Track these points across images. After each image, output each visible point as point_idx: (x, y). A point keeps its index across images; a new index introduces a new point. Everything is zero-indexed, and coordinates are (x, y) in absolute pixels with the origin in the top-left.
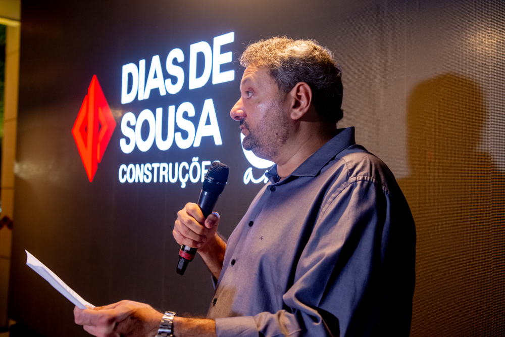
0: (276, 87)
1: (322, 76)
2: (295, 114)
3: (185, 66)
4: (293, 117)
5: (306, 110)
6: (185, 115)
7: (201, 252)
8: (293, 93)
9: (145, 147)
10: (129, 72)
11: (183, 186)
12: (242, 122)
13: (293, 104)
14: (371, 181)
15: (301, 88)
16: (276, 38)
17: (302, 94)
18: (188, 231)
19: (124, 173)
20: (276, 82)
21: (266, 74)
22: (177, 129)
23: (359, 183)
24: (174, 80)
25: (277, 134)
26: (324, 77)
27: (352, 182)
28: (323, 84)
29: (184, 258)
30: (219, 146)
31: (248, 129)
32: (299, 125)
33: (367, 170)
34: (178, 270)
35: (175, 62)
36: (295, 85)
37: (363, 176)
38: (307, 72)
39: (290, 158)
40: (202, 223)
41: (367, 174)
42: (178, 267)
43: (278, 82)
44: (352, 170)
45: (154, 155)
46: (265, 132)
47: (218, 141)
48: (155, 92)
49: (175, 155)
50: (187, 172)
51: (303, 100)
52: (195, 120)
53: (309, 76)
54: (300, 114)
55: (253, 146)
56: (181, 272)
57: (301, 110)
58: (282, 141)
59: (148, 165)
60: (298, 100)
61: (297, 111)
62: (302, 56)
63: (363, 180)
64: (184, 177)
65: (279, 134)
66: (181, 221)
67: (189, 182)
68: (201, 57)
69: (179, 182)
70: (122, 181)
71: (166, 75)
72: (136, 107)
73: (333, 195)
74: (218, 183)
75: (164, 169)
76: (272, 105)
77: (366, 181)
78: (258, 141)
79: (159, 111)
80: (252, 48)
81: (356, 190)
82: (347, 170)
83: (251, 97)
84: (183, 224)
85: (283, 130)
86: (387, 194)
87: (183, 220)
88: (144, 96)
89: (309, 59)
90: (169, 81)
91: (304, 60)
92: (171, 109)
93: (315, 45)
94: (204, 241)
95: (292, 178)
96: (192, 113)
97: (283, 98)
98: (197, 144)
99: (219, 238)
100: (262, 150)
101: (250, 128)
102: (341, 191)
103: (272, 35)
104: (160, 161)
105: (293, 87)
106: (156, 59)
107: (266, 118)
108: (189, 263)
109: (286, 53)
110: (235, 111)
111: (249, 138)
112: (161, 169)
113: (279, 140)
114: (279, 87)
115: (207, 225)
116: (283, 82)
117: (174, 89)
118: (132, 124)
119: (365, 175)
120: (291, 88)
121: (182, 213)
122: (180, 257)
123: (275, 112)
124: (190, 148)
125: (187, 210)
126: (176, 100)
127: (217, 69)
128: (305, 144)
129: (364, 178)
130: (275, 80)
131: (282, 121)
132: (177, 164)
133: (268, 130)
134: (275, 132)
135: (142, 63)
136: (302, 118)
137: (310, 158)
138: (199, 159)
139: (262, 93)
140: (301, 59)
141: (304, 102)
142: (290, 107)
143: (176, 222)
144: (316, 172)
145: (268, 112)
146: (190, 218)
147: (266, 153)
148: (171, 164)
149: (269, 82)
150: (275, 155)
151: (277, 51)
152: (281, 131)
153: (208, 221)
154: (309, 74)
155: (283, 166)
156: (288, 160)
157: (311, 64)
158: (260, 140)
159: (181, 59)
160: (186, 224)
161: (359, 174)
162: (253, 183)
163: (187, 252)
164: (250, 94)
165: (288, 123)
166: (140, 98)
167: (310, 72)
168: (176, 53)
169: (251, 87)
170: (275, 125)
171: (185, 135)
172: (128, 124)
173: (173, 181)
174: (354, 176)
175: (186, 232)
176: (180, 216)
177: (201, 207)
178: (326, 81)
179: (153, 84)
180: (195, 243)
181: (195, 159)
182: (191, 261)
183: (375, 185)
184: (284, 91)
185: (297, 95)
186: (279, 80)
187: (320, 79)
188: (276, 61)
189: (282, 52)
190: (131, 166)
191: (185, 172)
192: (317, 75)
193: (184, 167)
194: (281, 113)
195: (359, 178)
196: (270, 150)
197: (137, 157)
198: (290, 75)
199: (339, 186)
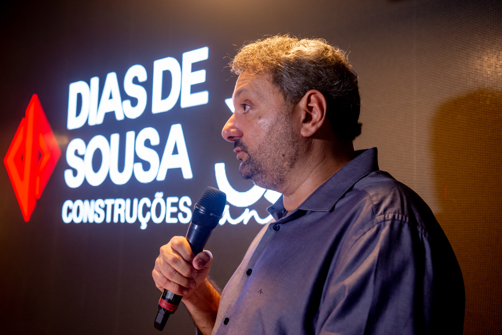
0: (281, 97)
1: (337, 82)
2: (307, 130)
3: (148, 85)
4: (303, 133)
5: (319, 124)
6: (147, 143)
7: (187, 301)
8: (303, 103)
9: (96, 180)
10: (79, 92)
11: (144, 226)
12: (237, 143)
13: (303, 117)
14: (404, 219)
15: (312, 97)
16: (277, 37)
17: (314, 104)
18: (174, 273)
19: (69, 211)
20: (280, 91)
21: (267, 82)
22: (137, 159)
23: (388, 223)
24: (134, 102)
25: (283, 155)
26: (340, 83)
27: (379, 221)
28: (340, 92)
29: (164, 309)
30: (188, 180)
31: (247, 152)
32: (310, 143)
33: (397, 206)
34: (156, 324)
35: (135, 81)
36: (304, 94)
37: (392, 214)
38: (319, 78)
39: (299, 186)
40: (189, 263)
41: (398, 211)
42: (156, 321)
43: (284, 91)
44: (378, 206)
45: (108, 190)
46: (268, 154)
47: (188, 174)
48: (110, 116)
49: (133, 190)
50: (149, 209)
51: (315, 113)
52: (160, 149)
53: (322, 82)
54: (313, 130)
55: (254, 172)
56: (160, 327)
57: (313, 124)
58: (290, 164)
59: (100, 202)
60: (309, 112)
61: (308, 125)
62: (311, 59)
63: (393, 219)
64: (144, 215)
65: (287, 156)
66: (163, 259)
67: (150, 222)
68: (167, 76)
69: (138, 223)
70: (66, 219)
71: (124, 96)
72: (86, 132)
73: (355, 238)
74: (212, 214)
75: (120, 206)
76: (278, 120)
77: (398, 220)
78: (260, 166)
79: (115, 137)
80: (246, 49)
81: (385, 231)
82: (371, 205)
83: (248, 112)
84: (166, 263)
85: (291, 151)
86: (425, 236)
87: (167, 258)
88: (97, 119)
89: (321, 61)
90: (127, 103)
91: (314, 63)
92: (130, 135)
93: (325, 45)
94: (192, 286)
95: (299, 213)
96: (155, 140)
97: (291, 111)
98: (162, 177)
99: (210, 285)
100: (266, 177)
101: (249, 150)
102: (365, 233)
103: (272, 34)
104: (115, 197)
105: (303, 97)
106: (112, 78)
107: (269, 136)
108: (171, 315)
109: (291, 54)
110: (228, 130)
111: (248, 163)
112: (116, 207)
113: (287, 163)
114: (285, 98)
115: (195, 265)
116: (290, 91)
117: (135, 113)
118: (80, 153)
119: (395, 212)
120: (300, 97)
121: (166, 249)
122: (160, 307)
123: (280, 128)
124: (152, 182)
125: (172, 244)
126: (136, 125)
127: (187, 89)
128: (317, 168)
129: (394, 216)
130: (279, 88)
131: (290, 139)
132: (135, 201)
133: (273, 151)
134: (281, 153)
135: (95, 81)
136: (315, 135)
137: (321, 187)
138: (164, 195)
139: (263, 106)
140: (311, 62)
141: (316, 115)
142: (299, 122)
143: (158, 259)
144: (330, 205)
145: (272, 128)
146: (176, 255)
147: (270, 181)
148: (128, 201)
149: (271, 91)
150: (281, 183)
151: (280, 52)
152: (288, 152)
153: (198, 260)
154: (321, 79)
155: (290, 196)
156: (296, 189)
157: (324, 68)
158: (262, 164)
159: (143, 77)
160: (170, 263)
161: (388, 212)
162: (230, 224)
163: (169, 301)
164: (248, 107)
165: (297, 141)
166: (92, 123)
167: (323, 77)
168: (137, 71)
169: (248, 99)
170: (281, 144)
171: (146, 166)
172: (76, 153)
173: (131, 221)
174: (381, 214)
175: (171, 274)
176: (163, 252)
177: (190, 241)
178: (343, 88)
179: (108, 106)
180: (181, 288)
181: (159, 196)
182: (173, 312)
183: (409, 225)
184: (292, 102)
185: (308, 106)
186: (285, 89)
187: (335, 86)
188: (279, 65)
189: (286, 54)
190: (79, 202)
191: (146, 210)
192: (331, 81)
193: (145, 205)
194: (289, 128)
195: (388, 216)
196: (275, 177)
197: (87, 192)
198: (299, 82)
199: (363, 225)
